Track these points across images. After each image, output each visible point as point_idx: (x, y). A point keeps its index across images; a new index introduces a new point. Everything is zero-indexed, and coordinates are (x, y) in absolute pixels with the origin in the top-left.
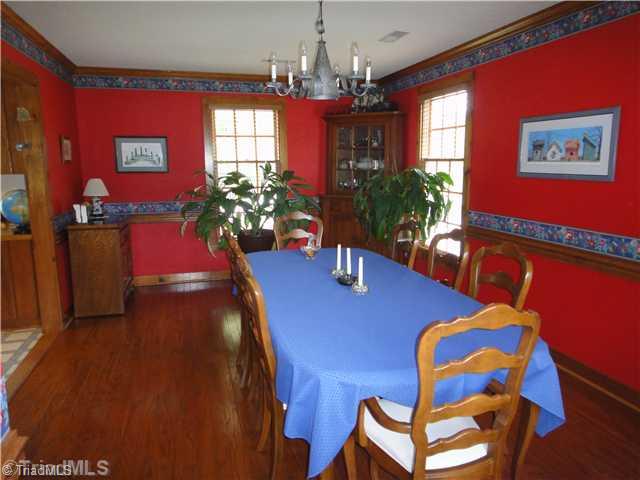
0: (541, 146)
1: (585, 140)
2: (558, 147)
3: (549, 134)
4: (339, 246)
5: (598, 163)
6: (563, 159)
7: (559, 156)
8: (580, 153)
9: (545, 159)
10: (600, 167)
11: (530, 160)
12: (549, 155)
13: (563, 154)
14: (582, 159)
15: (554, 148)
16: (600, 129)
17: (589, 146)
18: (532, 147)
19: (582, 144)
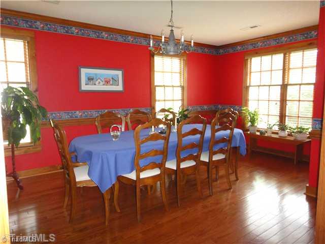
0: (92, 79)
1: (112, 78)
2: (101, 80)
3: (96, 74)
4: (153, 127)
5: (118, 87)
6: (104, 85)
7: (102, 83)
8: (111, 82)
9: (95, 84)
10: (120, 88)
11: (86, 84)
12: (97, 83)
13: (104, 83)
14: (112, 85)
15: (99, 80)
16: (118, 75)
17: (115, 81)
18: (87, 80)
19: (111, 80)
